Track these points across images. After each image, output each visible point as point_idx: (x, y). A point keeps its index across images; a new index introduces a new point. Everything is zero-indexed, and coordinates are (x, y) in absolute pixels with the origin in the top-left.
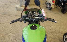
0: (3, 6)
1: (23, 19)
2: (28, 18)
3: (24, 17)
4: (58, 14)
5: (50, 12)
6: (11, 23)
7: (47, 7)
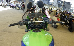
0: (5, 24)
1: (24, 22)
2: (31, 22)
3: (26, 21)
4: (66, 32)
5: (56, 31)
6: (9, 26)
7: (52, 26)
